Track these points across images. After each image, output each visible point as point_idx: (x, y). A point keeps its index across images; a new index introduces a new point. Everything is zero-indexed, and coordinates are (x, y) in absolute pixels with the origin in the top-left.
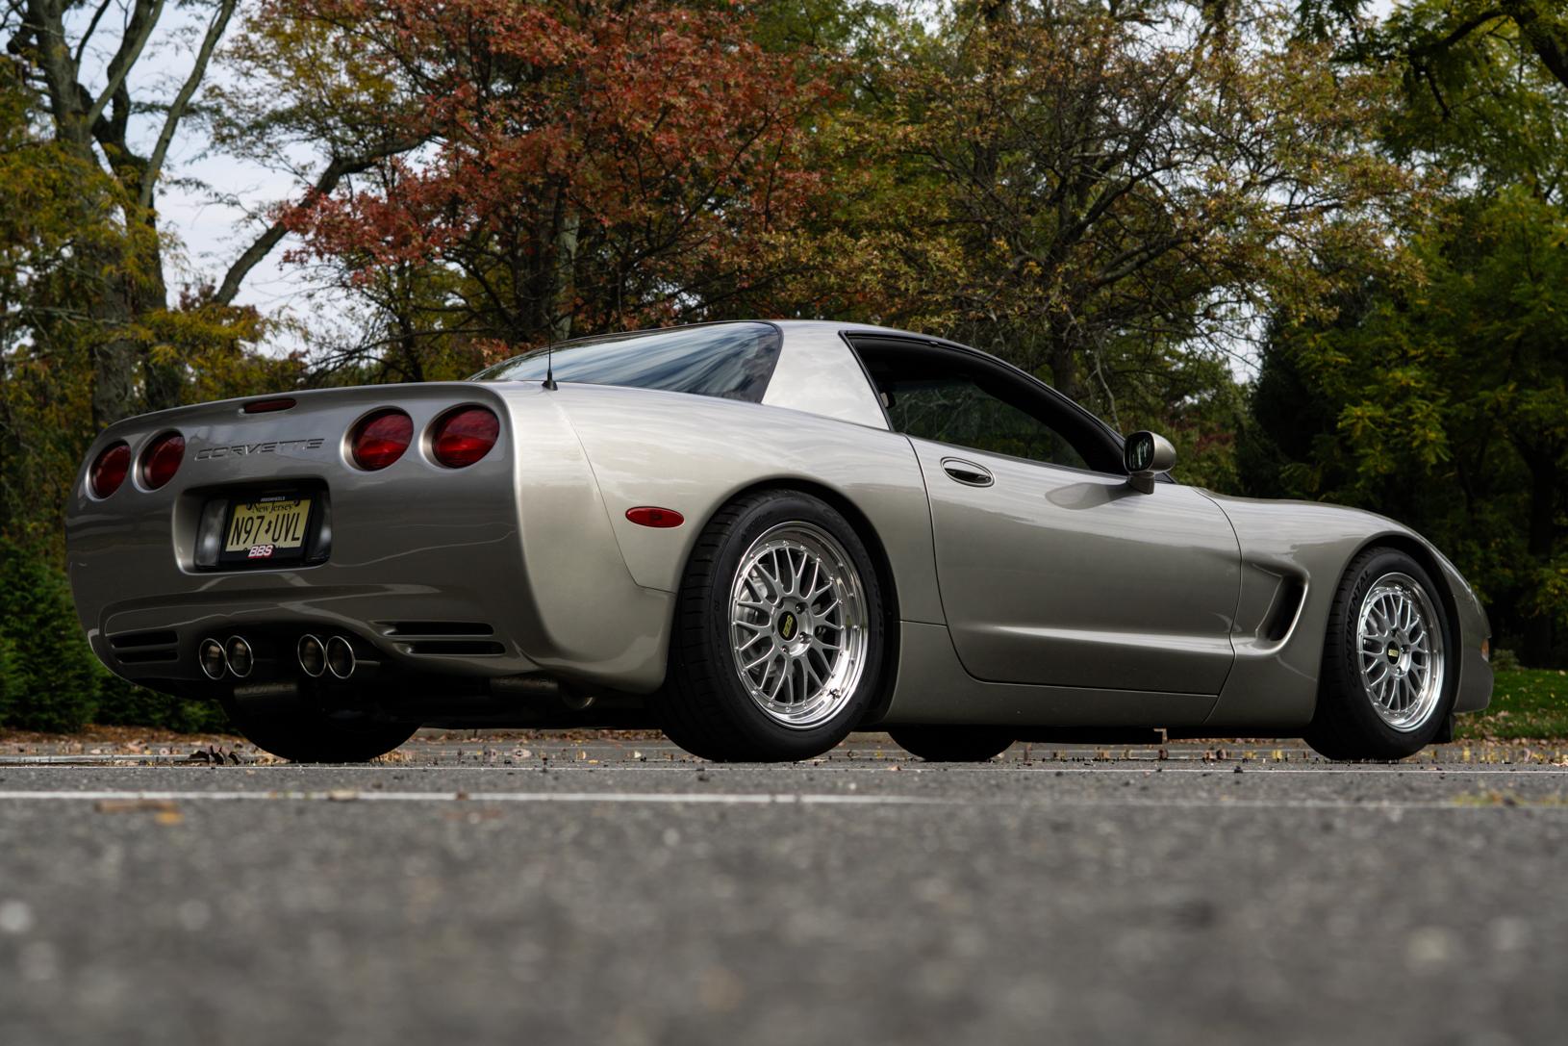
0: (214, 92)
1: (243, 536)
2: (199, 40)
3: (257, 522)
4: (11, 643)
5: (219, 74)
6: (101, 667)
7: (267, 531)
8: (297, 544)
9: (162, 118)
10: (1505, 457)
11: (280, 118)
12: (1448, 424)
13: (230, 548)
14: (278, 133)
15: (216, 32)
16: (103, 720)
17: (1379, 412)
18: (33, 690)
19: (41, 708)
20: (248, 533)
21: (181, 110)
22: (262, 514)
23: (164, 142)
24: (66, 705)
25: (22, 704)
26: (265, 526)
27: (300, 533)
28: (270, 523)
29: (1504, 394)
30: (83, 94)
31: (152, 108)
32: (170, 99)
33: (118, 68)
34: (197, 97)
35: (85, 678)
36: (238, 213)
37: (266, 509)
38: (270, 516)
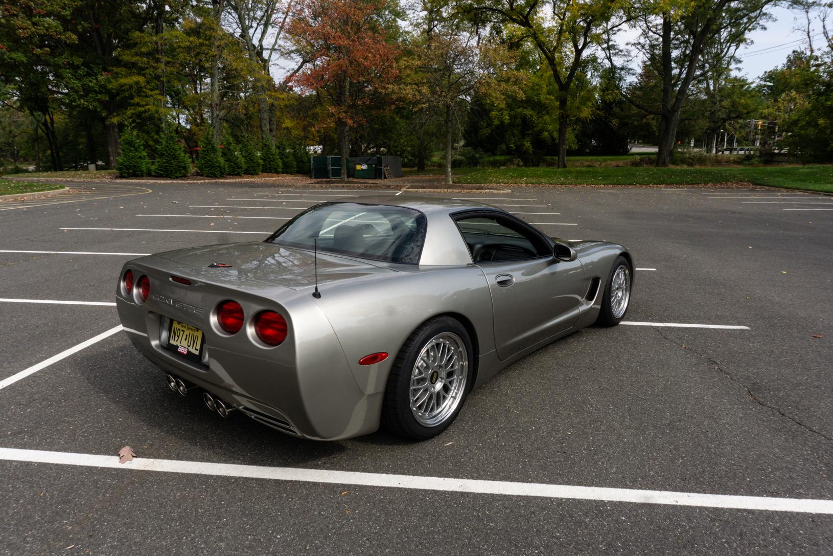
0: (280, 46)
1: (176, 338)
2: (276, 35)
3: (182, 333)
4: (243, 159)
5: (281, 42)
6: (261, 162)
7: (186, 339)
8: (197, 353)
9: (269, 51)
10: (519, 121)
11: (292, 52)
12: (510, 116)
13: (172, 342)
14: (292, 55)
15: (279, 34)
16: (263, 172)
17: (497, 113)
18: (248, 167)
19: (250, 171)
20: (178, 336)
21: (273, 49)
22: (184, 329)
23: (270, 56)
24: (255, 170)
25: (246, 170)
26: (184, 337)
27: (198, 348)
28: (187, 336)
29: (520, 110)
30: (254, 46)
31: (267, 49)
32: (271, 47)
33: (261, 41)
34: (276, 47)
35: (258, 165)
36: (285, 71)
37: (185, 327)
38: (187, 332)
